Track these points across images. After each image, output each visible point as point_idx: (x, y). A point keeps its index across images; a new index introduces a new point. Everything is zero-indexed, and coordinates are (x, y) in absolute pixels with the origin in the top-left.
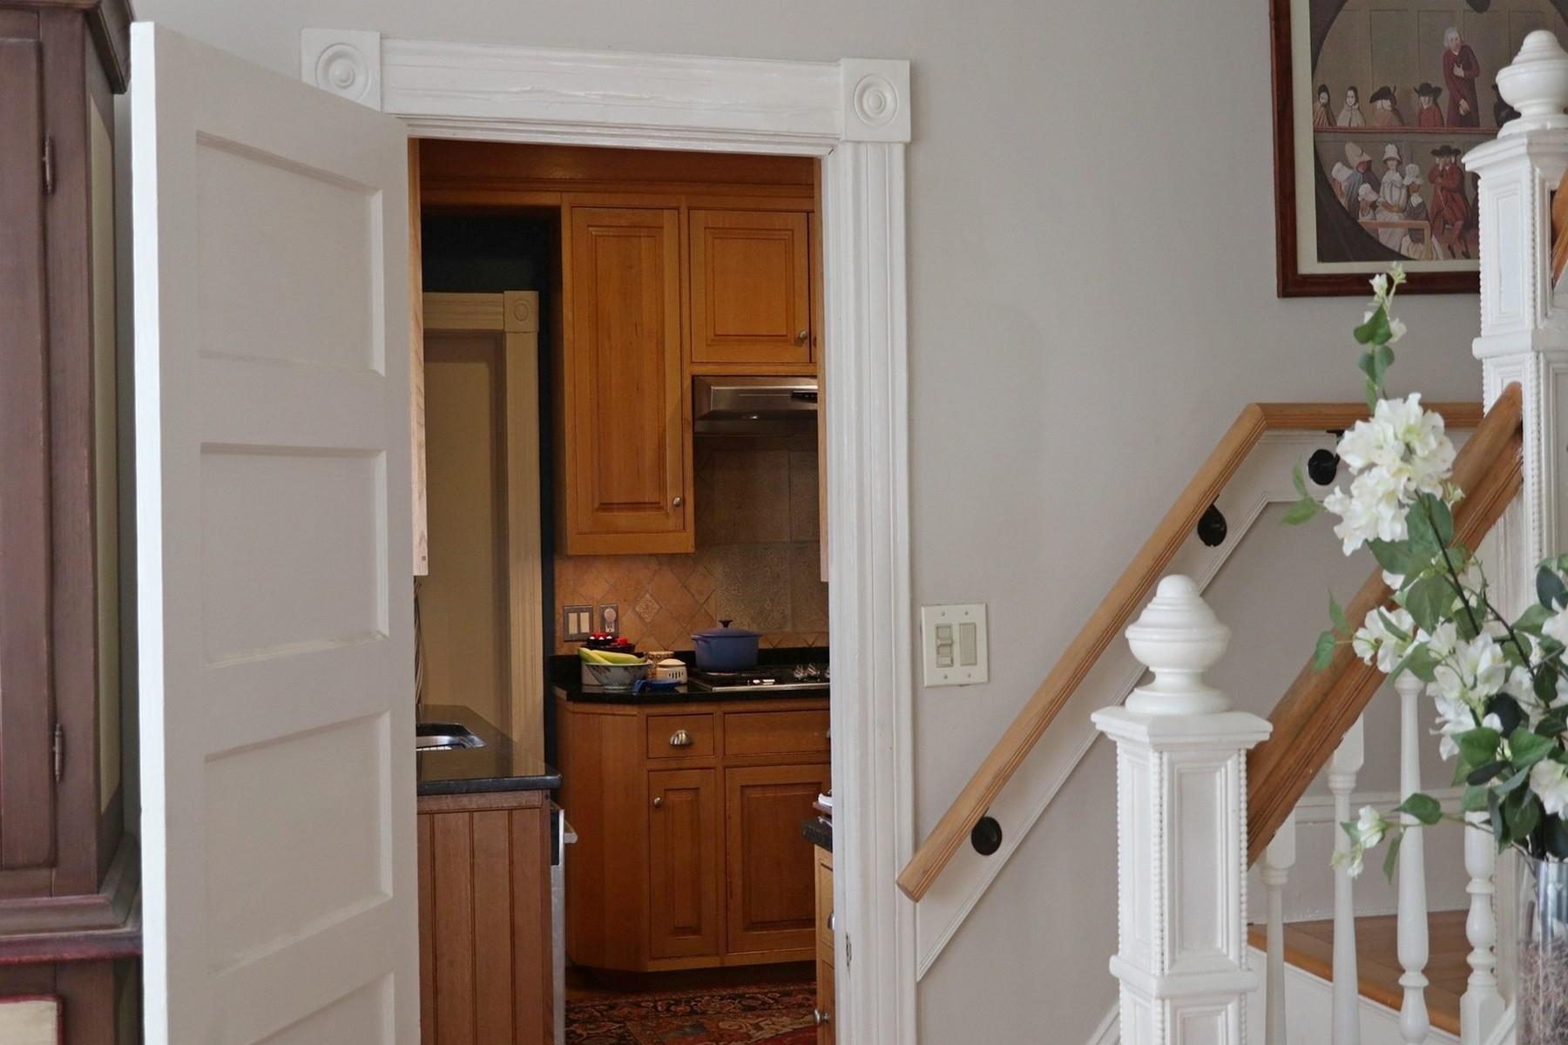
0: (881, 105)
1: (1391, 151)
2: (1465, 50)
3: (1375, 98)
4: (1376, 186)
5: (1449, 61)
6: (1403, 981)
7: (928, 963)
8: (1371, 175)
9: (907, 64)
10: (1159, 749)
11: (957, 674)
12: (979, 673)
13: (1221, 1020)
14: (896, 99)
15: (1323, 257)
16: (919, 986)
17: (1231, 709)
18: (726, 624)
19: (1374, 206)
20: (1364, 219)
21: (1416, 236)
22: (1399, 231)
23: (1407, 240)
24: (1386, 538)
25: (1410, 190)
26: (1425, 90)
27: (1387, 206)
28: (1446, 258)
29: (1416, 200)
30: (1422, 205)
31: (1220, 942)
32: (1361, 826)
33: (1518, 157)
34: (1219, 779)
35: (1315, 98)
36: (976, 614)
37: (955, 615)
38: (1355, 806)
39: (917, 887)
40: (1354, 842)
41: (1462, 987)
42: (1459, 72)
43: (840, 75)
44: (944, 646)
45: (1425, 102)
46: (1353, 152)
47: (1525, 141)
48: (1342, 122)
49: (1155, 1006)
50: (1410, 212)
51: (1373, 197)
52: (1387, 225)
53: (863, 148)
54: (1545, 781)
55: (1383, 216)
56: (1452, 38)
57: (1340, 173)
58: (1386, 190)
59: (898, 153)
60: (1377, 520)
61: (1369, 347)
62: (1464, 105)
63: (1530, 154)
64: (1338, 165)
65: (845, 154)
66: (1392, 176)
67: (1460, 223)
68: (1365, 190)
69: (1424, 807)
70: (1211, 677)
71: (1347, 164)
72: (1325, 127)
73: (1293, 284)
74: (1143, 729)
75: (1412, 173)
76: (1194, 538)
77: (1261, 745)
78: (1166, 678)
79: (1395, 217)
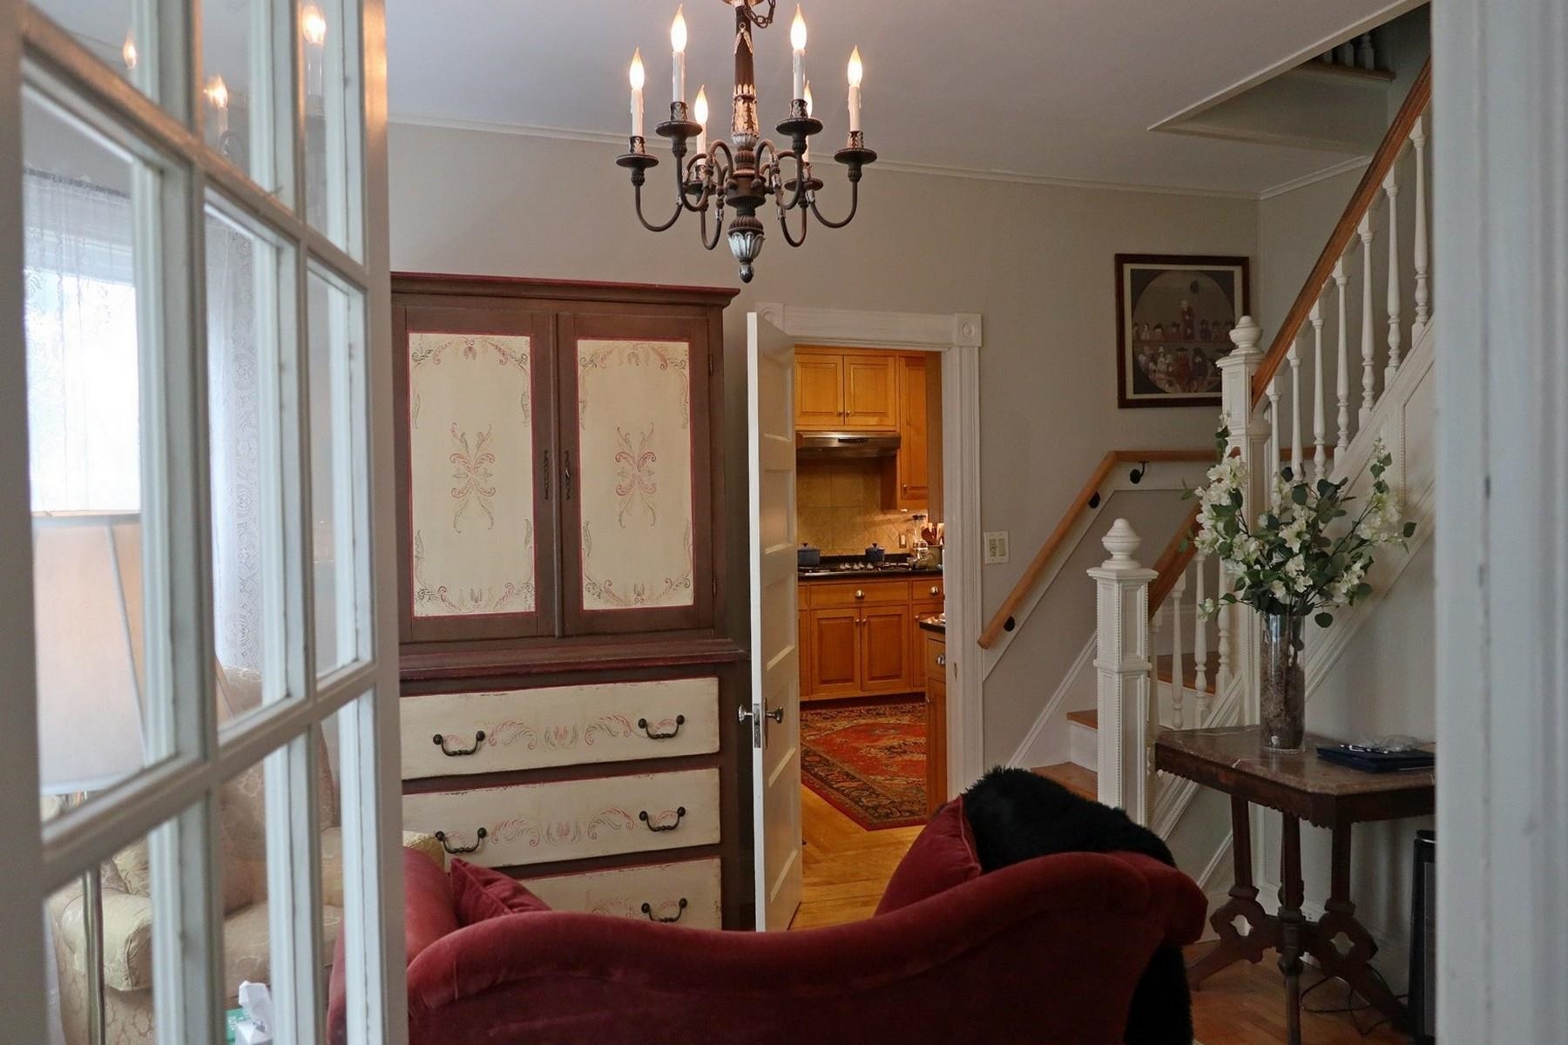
0: (970, 331)
1: (1161, 349)
2: (1189, 308)
3: (1156, 327)
4: (1156, 364)
5: (1184, 313)
6: (1197, 668)
7: (987, 674)
8: (1154, 359)
9: (980, 315)
10: (1119, 581)
11: (998, 559)
12: (1006, 559)
13: (1138, 681)
14: (976, 330)
15: (1135, 392)
16: (984, 683)
17: (1142, 567)
18: (805, 545)
19: (1155, 371)
20: (1151, 377)
21: (1171, 384)
22: (1164, 382)
23: (1167, 386)
24: (1224, 504)
25: (1168, 365)
26: (1176, 325)
27: (1160, 372)
28: (1182, 392)
29: (1171, 369)
30: (1173, 371)
31: (1138, 653)
32: (1207, 605)
33: (1240, 364)
34: (1138, 593)
35: (1133, 328)
36: (1005, 535)
37: (997, 536)
38: (1205, 598)
39: (986, 643)
40: (1204, 610)
41: (1217, 671)
42: (1187, 317)
43: (955, 320)
44: (993, 548)
45: (1174, 330)
46: (1147, 349)
47: (1244, 358)
48: (1143, 338)
49: (1116, 677)
50: (1168, 374)
51: (1154, 368)
52: (1160, 379)
53: (963, 349)
54: (1276, 587)
55: (1158, 375)
56: (1184, 304)
57: (1142, 358)
58: (1159, 365)
59: (976, 350)
60: (1220, 498)
61: (1220, 439)
62: (1189, 331)
63: (1245, 363)
64: (1141, 356)
65: (956, 351)
66: (1161, 359)
67: (1187, 379)
68: (1151, 365)
69: (1230, 598)
70: (1134, 555)
71: (1144, 354)
72: (1137, 340)
73: (1124, 403)
74: (1115, 574)
75: (1169, 359)
76: (1088, 507)
77: (1153, 580)
78: (1117, 556)
79: (1163, 376)
